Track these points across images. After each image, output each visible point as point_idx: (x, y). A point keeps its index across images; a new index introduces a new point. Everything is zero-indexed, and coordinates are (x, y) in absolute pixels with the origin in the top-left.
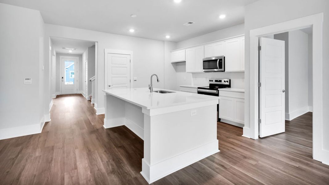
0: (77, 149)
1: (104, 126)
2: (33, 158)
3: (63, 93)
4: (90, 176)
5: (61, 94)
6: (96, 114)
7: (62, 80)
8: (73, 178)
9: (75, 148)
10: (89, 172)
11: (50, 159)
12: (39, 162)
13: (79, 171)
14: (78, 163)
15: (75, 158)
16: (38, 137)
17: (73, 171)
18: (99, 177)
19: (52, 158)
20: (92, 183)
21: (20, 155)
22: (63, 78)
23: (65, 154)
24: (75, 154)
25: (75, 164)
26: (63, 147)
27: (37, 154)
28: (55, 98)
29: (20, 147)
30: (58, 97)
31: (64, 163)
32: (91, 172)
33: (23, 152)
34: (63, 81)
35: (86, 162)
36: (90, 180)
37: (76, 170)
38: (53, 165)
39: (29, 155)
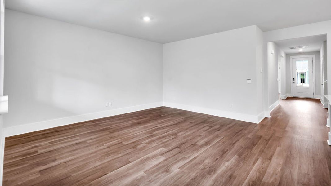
0: (280, 147)
1: (328, 141)
2: (245, 137)
3: (295, 96)
4: (279, 172)
5: (292, 97)
6: (327, 125)
7: (294, 81)
8: (264, 164)
9: (278, 146)
10: (279, 169)
11: (255, 143)
12: (248, 141)
13: (271, 163)
14: (273, 157)
15: (274, 152)
16: (256, 125)
17: (266, 160)
18: (286, 178)
19: (257, 143)
20: (277, 177)
21: (240, 132)
22: (294, 79)
23: (267, 146)
24: (275, 150)
25: (271, 157)
26: (269, 140)
27: (249, 136)
28: (284, 100)
29: (242, 128)
30: (288, 98)
31: (263, 151)
32: (281, 170)
33: (242, 131)
34: (294, 83)
35: (282, 161)
36: (276, 174)
37: (269, 161)
38: (255, 148)
39: (244, 134)
